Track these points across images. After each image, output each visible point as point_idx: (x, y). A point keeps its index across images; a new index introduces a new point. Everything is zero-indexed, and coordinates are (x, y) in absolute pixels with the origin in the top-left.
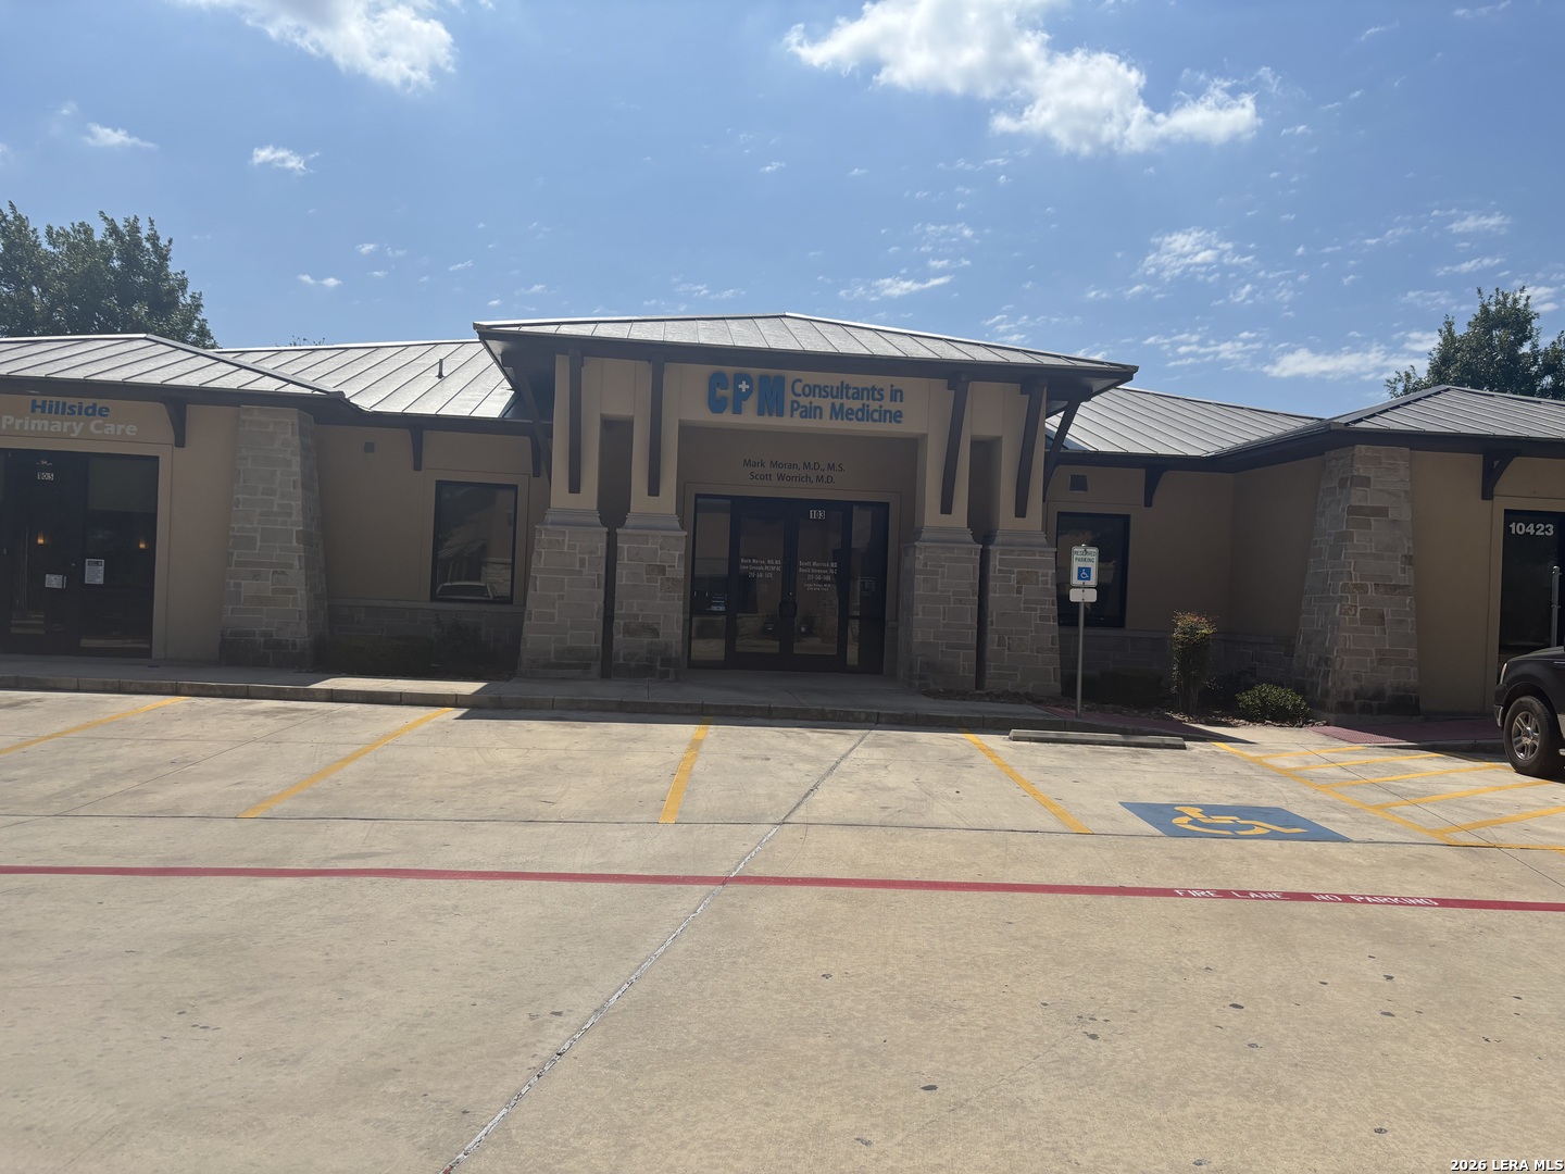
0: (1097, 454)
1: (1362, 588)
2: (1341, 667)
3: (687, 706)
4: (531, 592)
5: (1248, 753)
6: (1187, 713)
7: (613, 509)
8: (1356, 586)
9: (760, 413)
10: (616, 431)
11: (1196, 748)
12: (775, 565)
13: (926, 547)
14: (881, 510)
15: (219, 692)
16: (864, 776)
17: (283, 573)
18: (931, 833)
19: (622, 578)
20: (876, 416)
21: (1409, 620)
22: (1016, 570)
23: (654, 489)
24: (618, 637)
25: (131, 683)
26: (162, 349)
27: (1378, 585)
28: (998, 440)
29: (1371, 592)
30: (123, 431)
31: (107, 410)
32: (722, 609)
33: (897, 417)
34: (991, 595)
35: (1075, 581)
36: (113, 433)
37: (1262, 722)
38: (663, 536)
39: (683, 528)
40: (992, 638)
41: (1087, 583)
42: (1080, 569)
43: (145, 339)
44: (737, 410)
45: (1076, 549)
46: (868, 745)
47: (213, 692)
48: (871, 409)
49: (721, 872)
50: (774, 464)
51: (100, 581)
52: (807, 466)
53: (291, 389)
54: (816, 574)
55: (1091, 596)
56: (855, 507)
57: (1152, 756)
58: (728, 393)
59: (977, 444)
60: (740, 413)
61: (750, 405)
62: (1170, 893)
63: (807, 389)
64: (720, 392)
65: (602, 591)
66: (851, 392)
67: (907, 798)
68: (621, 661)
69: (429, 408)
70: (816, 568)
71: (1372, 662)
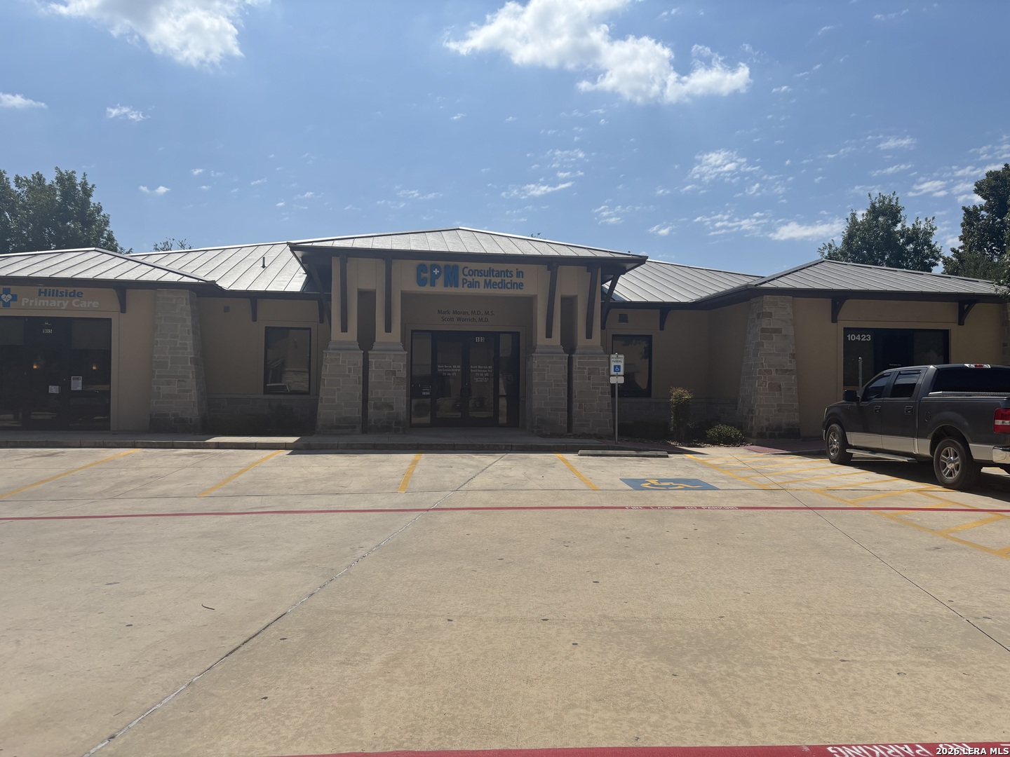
0: (631, 303)
1: (769, 372)
2: (759, 414)
3: (410, 445)
4: (322, 387)
5: (700, 458)
6: (679, 441)
7: (366, 340)
8: (765, 370)
9: (446, 286)
10: (366, 298)
11: (673, 457)
12: (456, 369)
13: (538, 356)
14: (516, 336)
15: (157, 446)
16: (499, 472)
17: (183, 381)
18: (524, 492)
19: (372, 378)
20: (509, 286)
21: (794, 388)
22: (587, 367)
23: (388, 329)
24: (371, 410)
25: (109, 443)
26: (106, 257)
27: (777, 370)
28: (576, 296)
29: (774, 374)
30: (91, 304)
31: (82, 294)
32: (428, 393)
33: (520, 286)
34: (574, 381)
35: (612, 372)
36: (85, 306)
37: (719, 445)
38: (394, 355)
39: (405, 350)
40: (576, 405)
41: (619, 373)
42: (615, 366)
43: (95, 250)
44: (433, 284)
45: (612, 356)
46: (504, 460)
47: (154, 446)
48: (506, 282)
49: (427, 507)
50: (455, 312)
51: (79, 388)
52: (473, 313)
53: (186, 279)
54: (481, 372)
55: (621, 380)
56: (501, 335)
57: (649, 460)
58: (428, 275)
59: (564, 299)
60: (434, 286)
61: (440, 281)
62: (624, 508)
63: (471, 272)
64: (423, 275)
65: (361, 385)
66: (495, 273)
67: (517, 480)
68: (373, 424)
69: (260, 287)
70: (480, 369)
71: (775, 411)
